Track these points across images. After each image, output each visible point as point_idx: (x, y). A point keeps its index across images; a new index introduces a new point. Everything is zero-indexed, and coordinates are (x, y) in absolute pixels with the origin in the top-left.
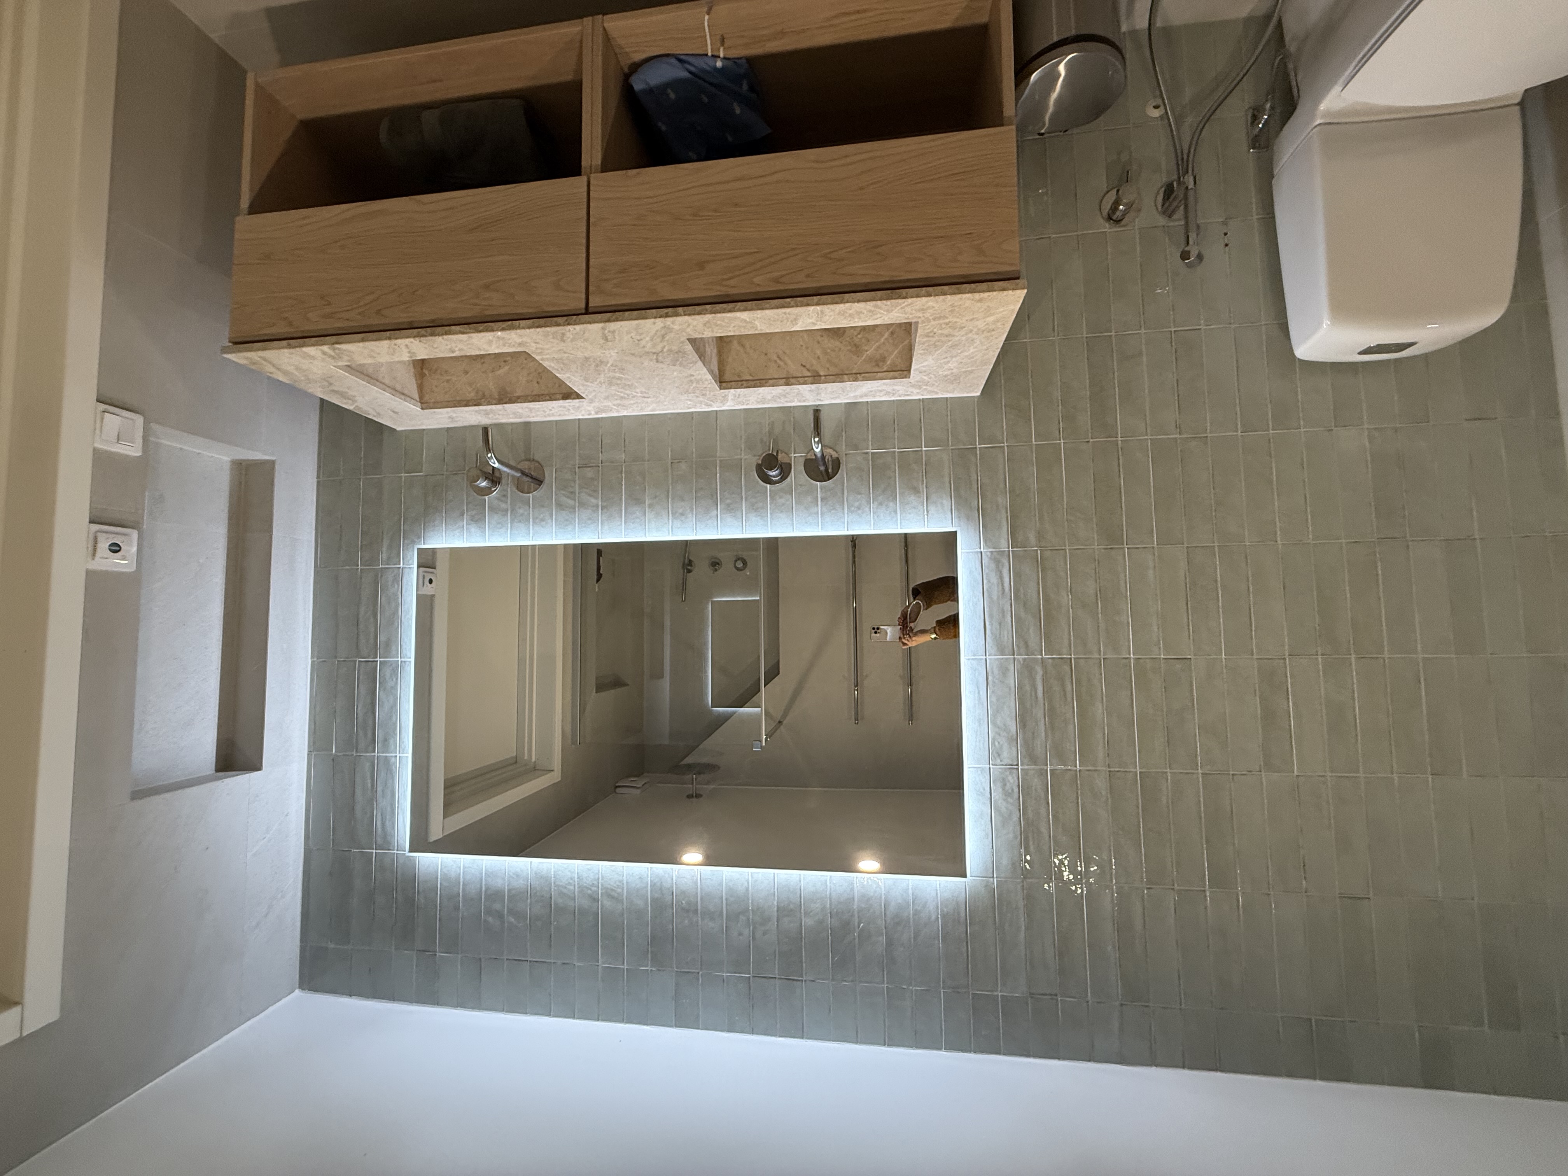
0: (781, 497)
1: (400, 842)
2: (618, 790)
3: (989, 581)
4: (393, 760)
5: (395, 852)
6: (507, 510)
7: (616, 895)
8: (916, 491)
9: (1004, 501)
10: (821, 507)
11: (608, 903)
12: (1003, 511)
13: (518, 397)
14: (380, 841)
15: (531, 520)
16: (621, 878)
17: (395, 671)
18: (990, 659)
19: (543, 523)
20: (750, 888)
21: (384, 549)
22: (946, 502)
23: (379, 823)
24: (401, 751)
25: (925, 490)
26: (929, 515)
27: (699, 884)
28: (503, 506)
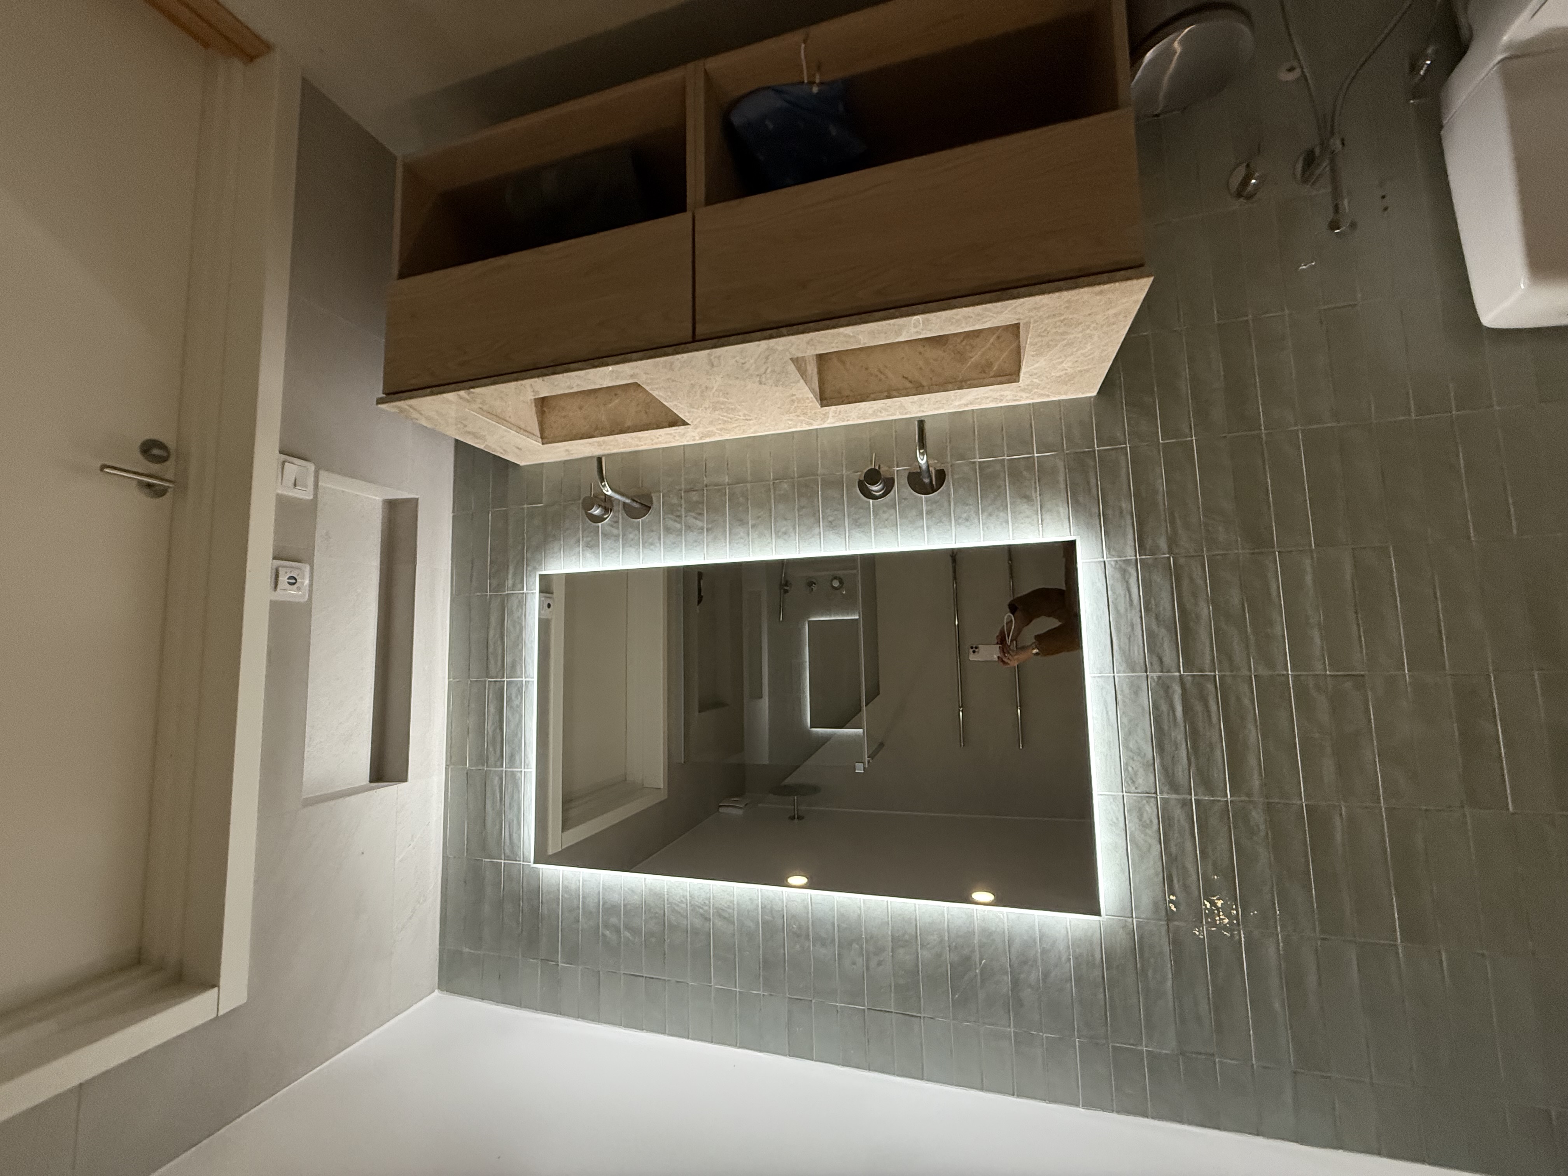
0: (884, 512)
1: (526, 853)
2: (721, 810)
3: (1114, 593)
4: (519, 774)
5: (521, 863)
6: (617, 536)
7: (727, 916)
8: (1028, 498)
9: (1129, 505)
10: (927, 520)
11: (719, 923)
12: (1129, 517)
13: (629, 428)
14: (507, 851)
15: (641, 544)
16: (732, 898)
17: (519, 691)
18: (1119, 677)
19: (652, 547)
20: (863, 914)
21: (510, 576)
22: (1063, 510)
23: (507, 834)
24: (526, 767)
25: (1038, 498)
26: (1044, 525)
27: (810, 908)
28: (615, 531)
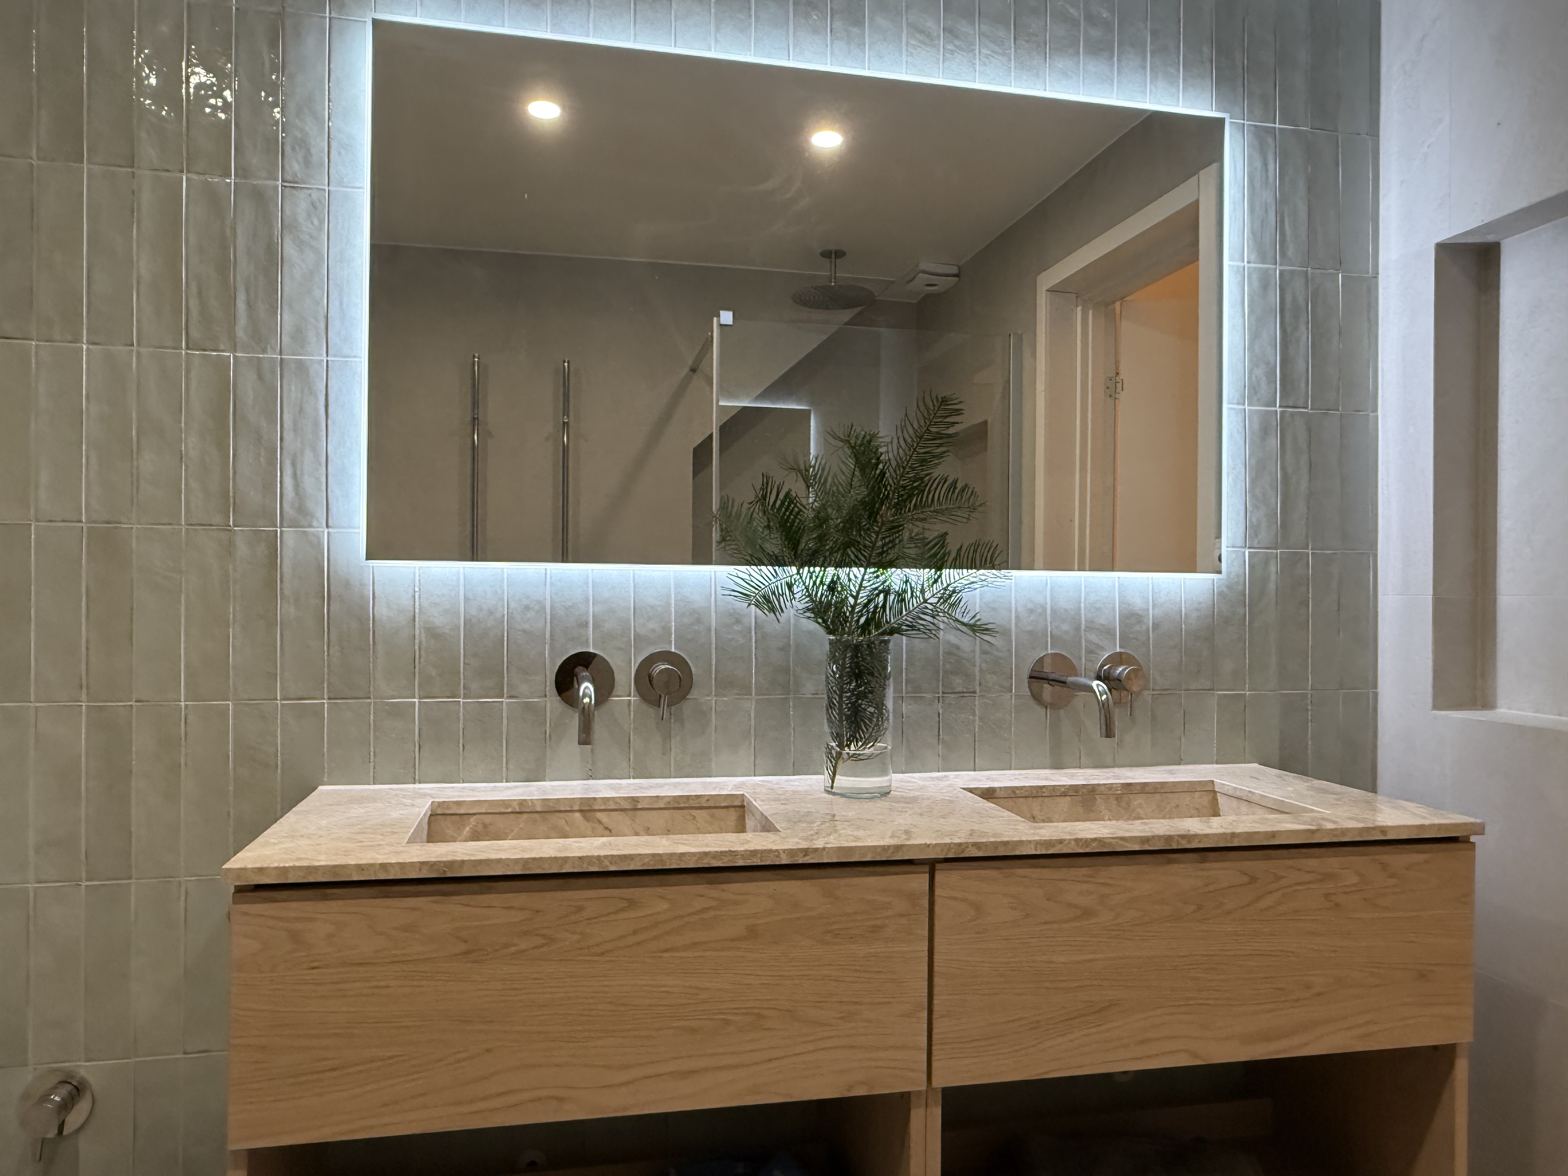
0: (653, 631)
1: (1239, 136)
3: (318, 480)
4: (1253, 257)
5: (1246, 122)
7: (917, 35)
8: (433, 633)
9: (285, 610)
10: (588, 612)
11: (930, 24)
12: (287, 592)
13: (1064, 795)
14: (1270, 141)
15: (1049, 612)
16: (910, 59)
18: (321, 355)
19: (1030, 606)
20: (713, 28)
22: (382, 611)
23: (1271, 167)
24: (1241, 270)
25: (417, 633)
26: (411, 591)
27: (791, 42)
28: (1093, 637)
